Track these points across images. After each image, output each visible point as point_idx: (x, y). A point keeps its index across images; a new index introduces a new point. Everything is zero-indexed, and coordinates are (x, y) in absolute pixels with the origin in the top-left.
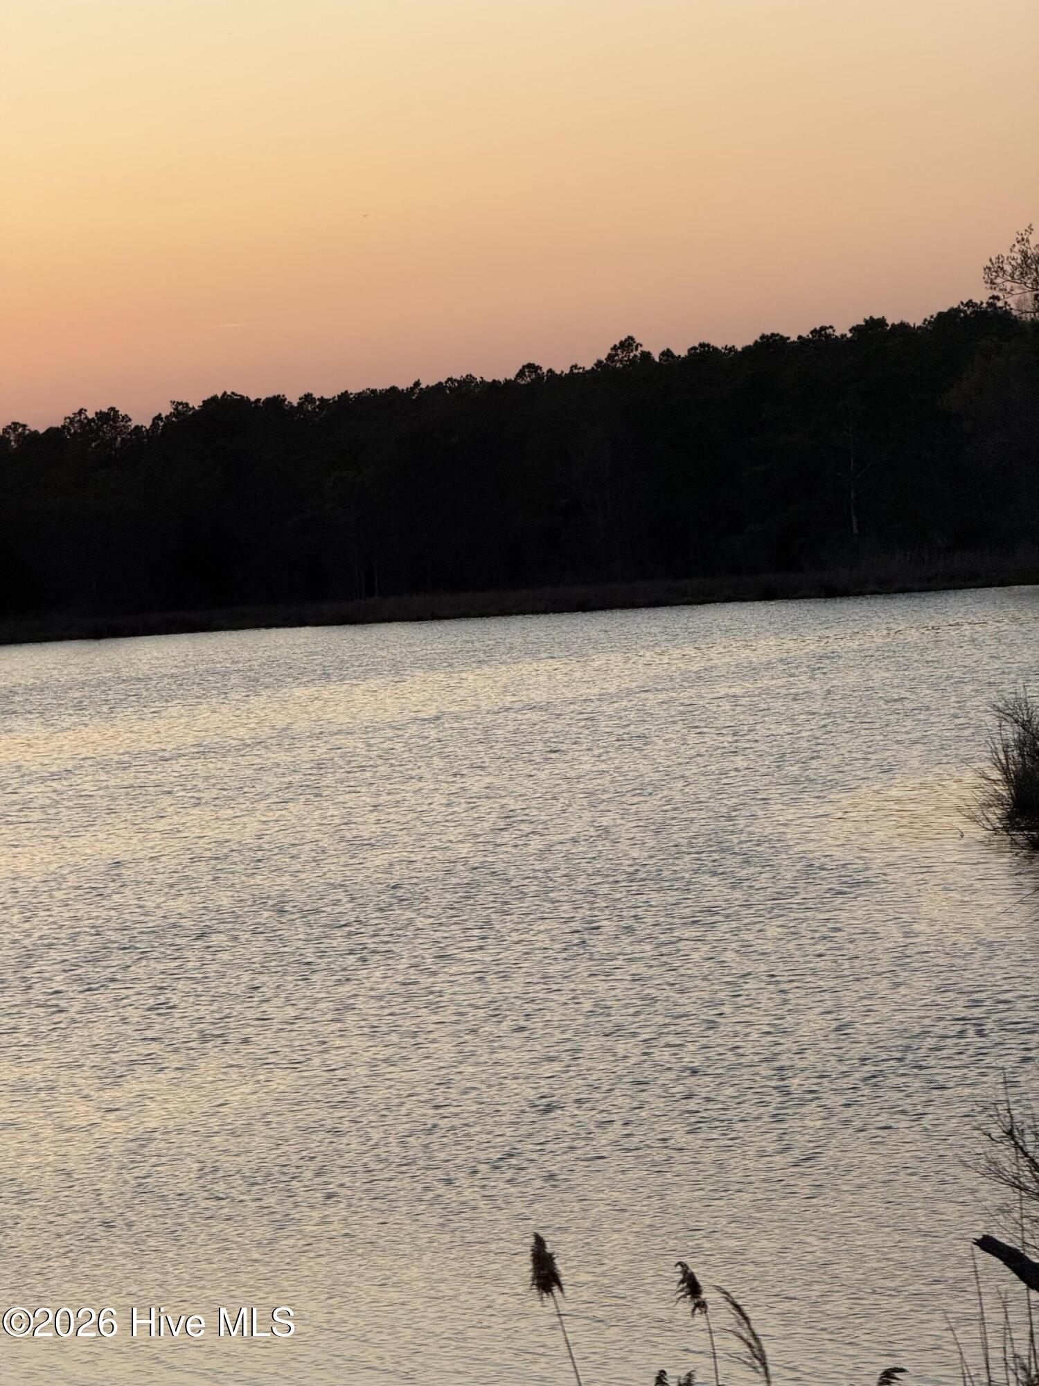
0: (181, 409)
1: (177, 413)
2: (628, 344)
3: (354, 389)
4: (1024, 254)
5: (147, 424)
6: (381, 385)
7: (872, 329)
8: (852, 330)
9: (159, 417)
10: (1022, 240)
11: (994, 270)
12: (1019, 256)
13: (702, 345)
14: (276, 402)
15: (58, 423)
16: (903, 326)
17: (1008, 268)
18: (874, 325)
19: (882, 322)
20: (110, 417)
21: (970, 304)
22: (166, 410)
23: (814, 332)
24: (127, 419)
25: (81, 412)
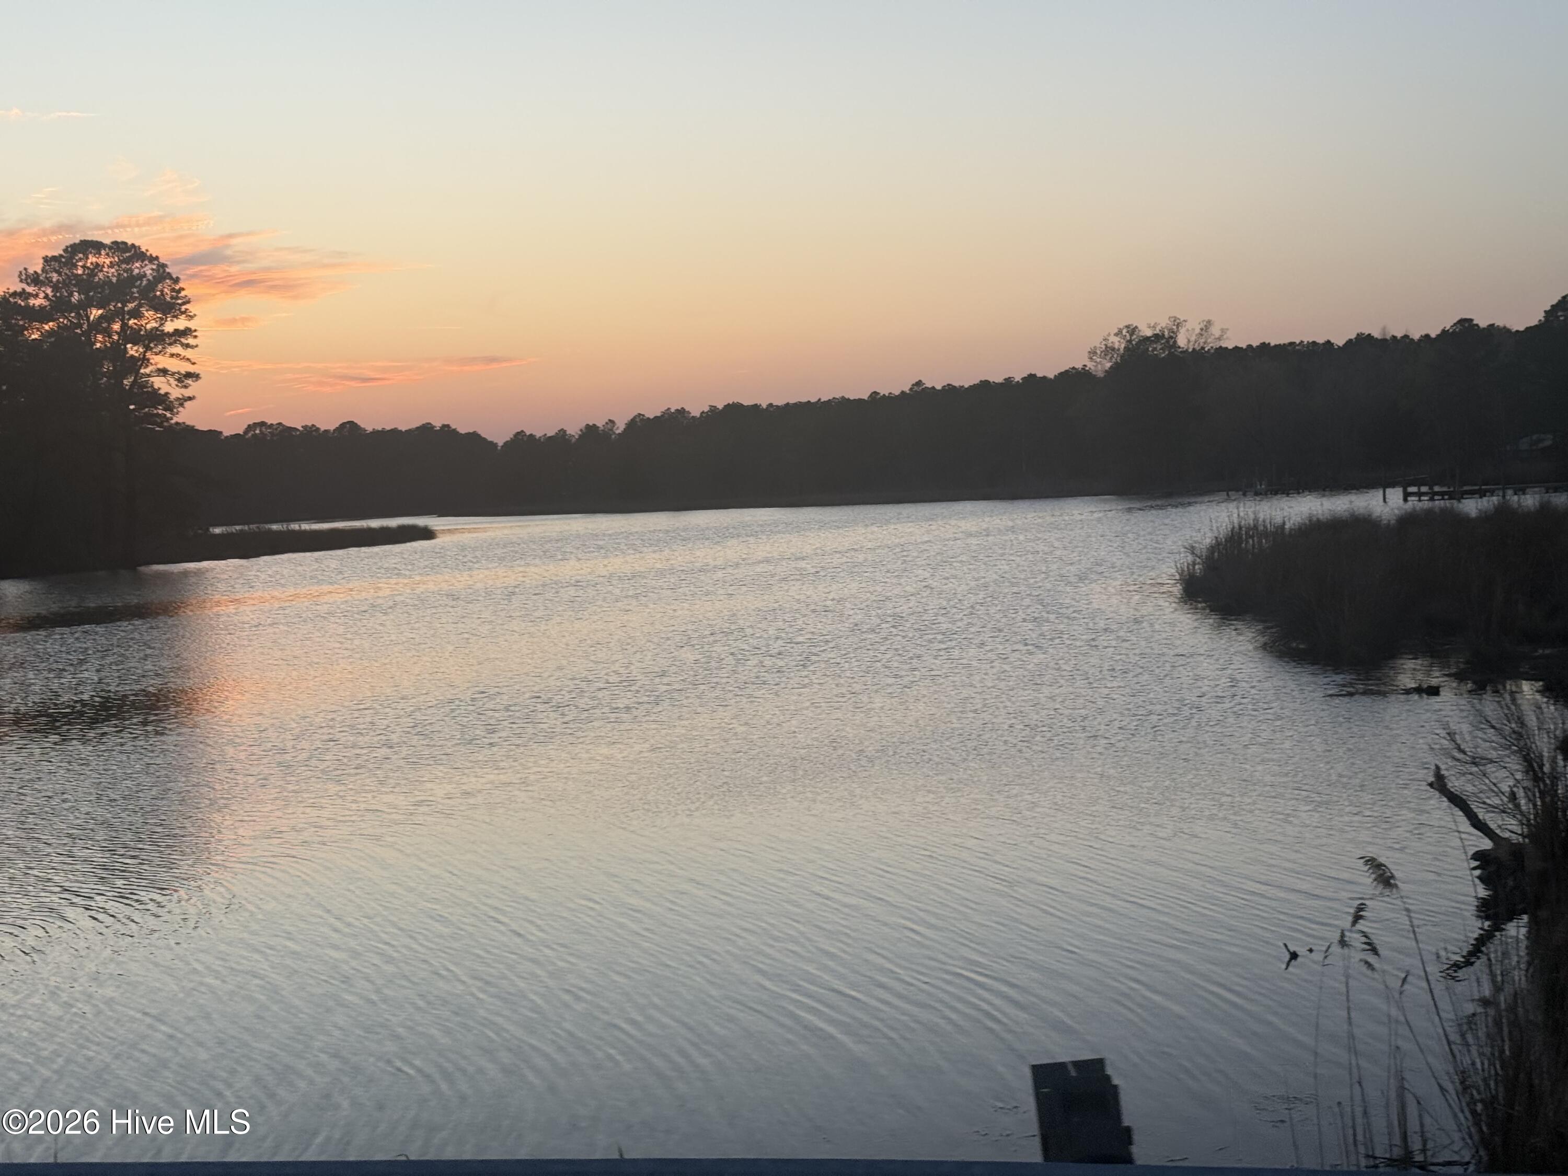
0: (713, 409)
1: (711, 411)
2: (919, 383)
3: (792, 401)
4: (1106, 345)
5: (698, 415)
6: (804, 400)
7: (1031, 378)
8: (1022, 379)
9: (703, 412)
10: (1105, 340)
11: (1093, 353)
12: (1104, 347)
13: (949, 385)
14: (756, 407)
15: (659, 414)
16: (1044, 378)
17: (1099, 352)
18: (1032, 376)
19: (1034, 375)
20: (682, 412)
21: (1074, 368)
22: (706, 409)
23: (1005, 379)
24: (689, 413)
25: (669, 409)
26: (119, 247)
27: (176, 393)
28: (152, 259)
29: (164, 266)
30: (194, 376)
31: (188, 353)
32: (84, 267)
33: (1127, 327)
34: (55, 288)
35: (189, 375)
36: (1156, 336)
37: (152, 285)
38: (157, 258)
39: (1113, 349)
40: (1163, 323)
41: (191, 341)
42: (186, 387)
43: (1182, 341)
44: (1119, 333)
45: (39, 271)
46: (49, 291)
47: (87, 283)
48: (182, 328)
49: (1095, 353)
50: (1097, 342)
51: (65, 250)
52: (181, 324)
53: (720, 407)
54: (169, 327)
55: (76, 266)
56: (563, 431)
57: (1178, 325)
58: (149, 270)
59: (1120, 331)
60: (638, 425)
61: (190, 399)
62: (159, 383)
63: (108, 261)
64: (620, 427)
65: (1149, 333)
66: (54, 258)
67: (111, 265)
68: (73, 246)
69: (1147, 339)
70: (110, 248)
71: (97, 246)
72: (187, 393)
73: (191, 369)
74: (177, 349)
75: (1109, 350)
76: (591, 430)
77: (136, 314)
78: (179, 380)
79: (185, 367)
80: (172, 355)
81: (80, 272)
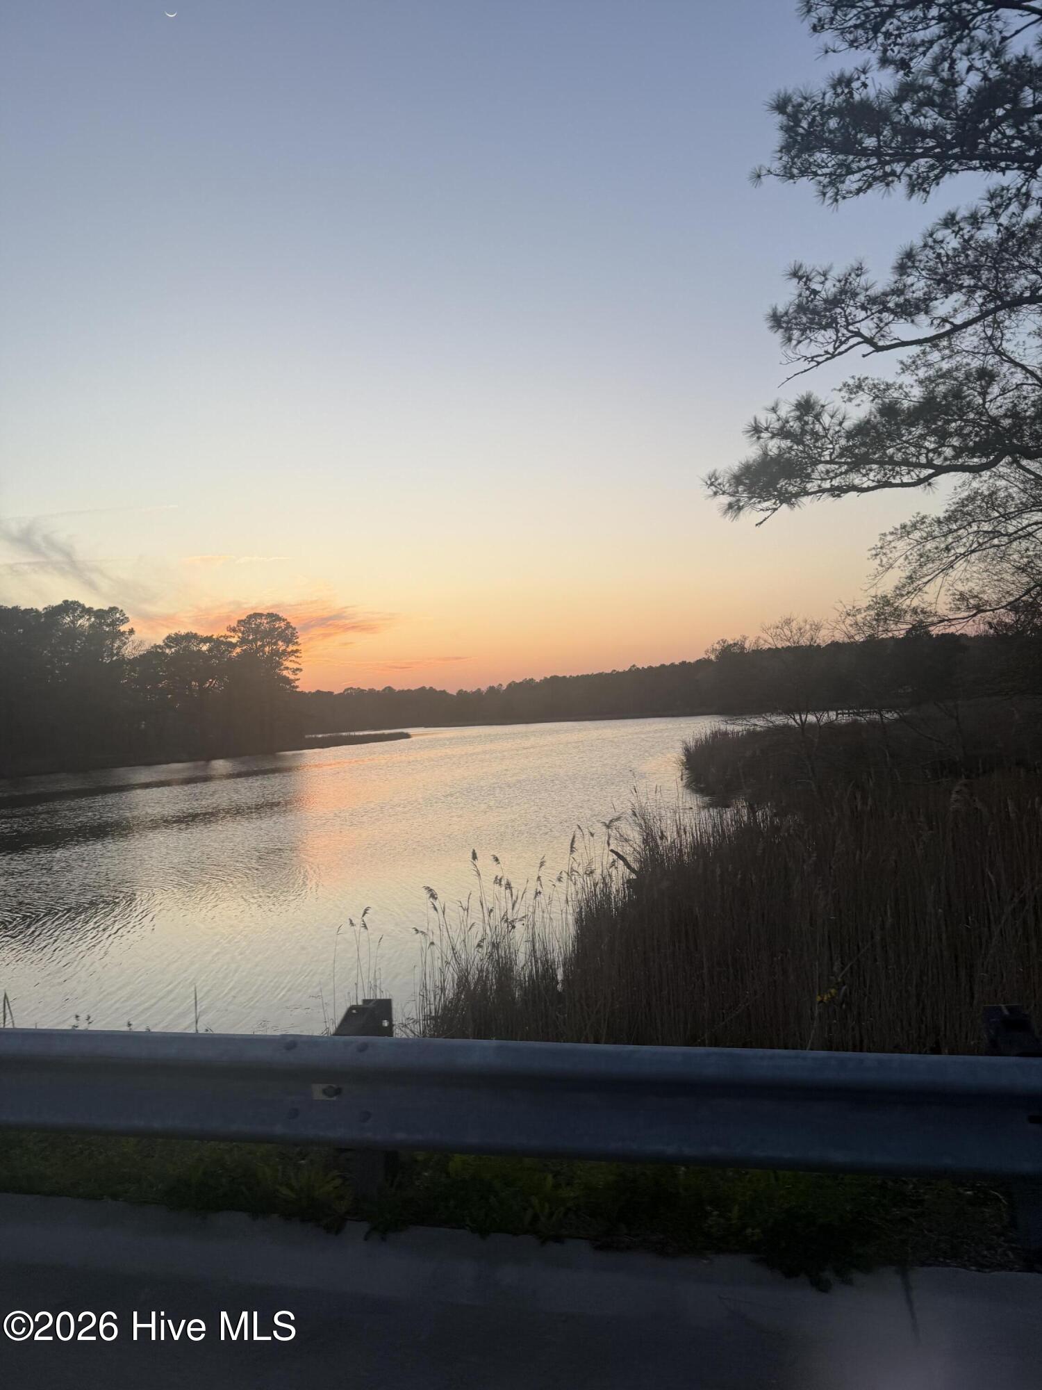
26: (270, 615)
27: (292, 677)
28: (284, 620)
29: (289, 623)
30: (300, 670)
31: (297, 660)
32: (255, 624)
33: (722, 640)
34: (243, 633)
35: (298, 669)
36: (735, 644)
37: (284, 631)
38: (286, 620)
39: (716, 650)
40: (738, 638)
41: (298, 654)
42: (296, 675)
43: (747, 645)
44: (718, 643)
45: (235, 626)
46: (240, 635)
47: (256, 631)
48: (295, 649)
49: (708, 651)
50: (709, 647)
51: (247, 617)
52: (295, 648)
53: (548, 677)
54: (289, 649)
55: (251, 624)
56: (479, 689)
57: (745, 639)
58: (283, 624)
59: (719, 642)
60: (513, 686)
61: (298, 680)
62: (285, 673)
63: (265, 621)
64: (504, 687)
65: (732, 642)
66: (242, 621)
67: (267, 623)
68: (250, 615)
69: (731, 645)
70: (266, 616)
71: (261, 615)
72: (297, 677)
73: (298, 666)
74: (293, 658)
75: (714, 650)
76: (491, 689)
77: (276, 644)
78: (293, 672)
79: (295, 666)
80: (291, 661)
81: (253, 626)
